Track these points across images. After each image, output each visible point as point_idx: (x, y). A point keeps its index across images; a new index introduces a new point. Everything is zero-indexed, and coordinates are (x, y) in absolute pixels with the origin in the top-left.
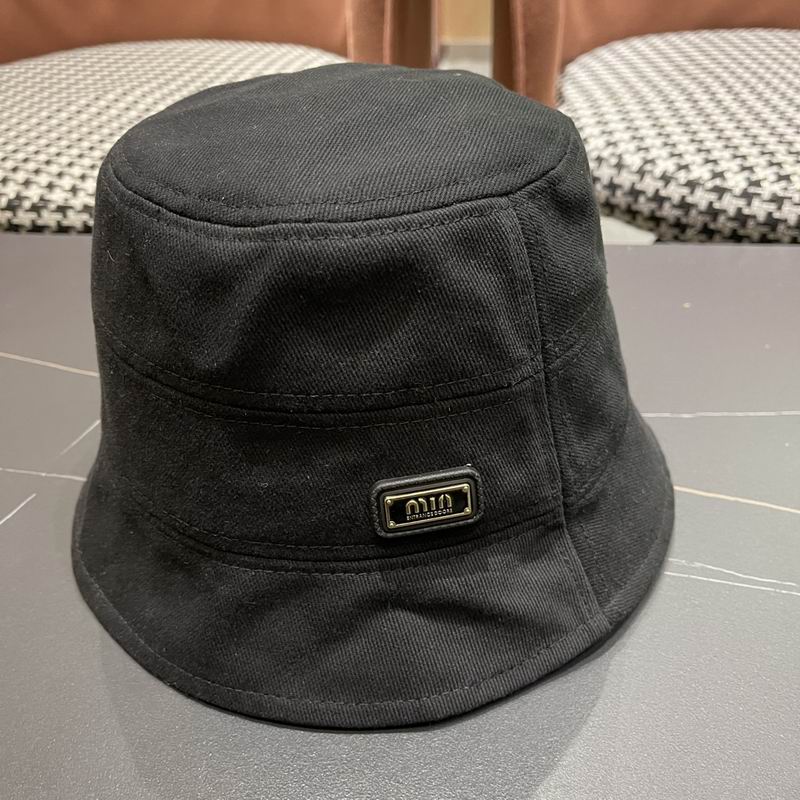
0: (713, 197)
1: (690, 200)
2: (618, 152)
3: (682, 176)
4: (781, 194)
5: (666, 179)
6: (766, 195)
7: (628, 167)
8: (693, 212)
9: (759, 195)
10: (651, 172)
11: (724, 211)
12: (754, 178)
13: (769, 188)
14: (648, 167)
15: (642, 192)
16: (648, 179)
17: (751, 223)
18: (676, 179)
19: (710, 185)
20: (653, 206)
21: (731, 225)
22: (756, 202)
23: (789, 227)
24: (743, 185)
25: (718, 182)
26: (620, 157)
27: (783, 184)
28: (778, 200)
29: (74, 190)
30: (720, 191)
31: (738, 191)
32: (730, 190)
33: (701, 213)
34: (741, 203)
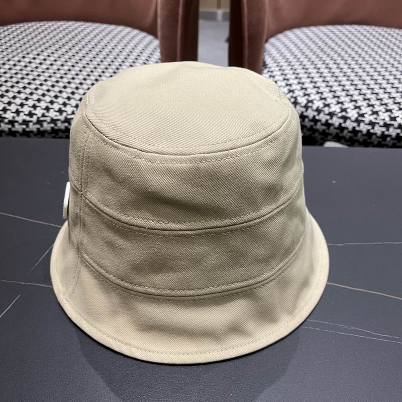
0: (341, 121)
1: (330, 121)
2: (295, 95)
3: (326, 110)
4: (374, 121)
5: (319, 111)
6: (367, 121)
7: (300, 104)
8: (332, 128)
9: (364, 121)
10: (311, 107)
11: (347, 128)
12: (361, 112)
13: (368, 118)
14: (310, 104)
15: (307, 117)
16: (310, 111)
17: (359, 134)
18: (324, 111)
19: (340, 115)
20: (312, 124)
21: (350, 135)
22: (362, 125)
23: (377, 137)
24: (356, 116)
25: (344, 114)
26: (296, 98)
27: (375, 116)
28: (372, 124)
29: (18, 112)
30: (345, 118)
31: (353, 119)
32: (350, 118)
33: (335, 128)
34: (355, 125)
